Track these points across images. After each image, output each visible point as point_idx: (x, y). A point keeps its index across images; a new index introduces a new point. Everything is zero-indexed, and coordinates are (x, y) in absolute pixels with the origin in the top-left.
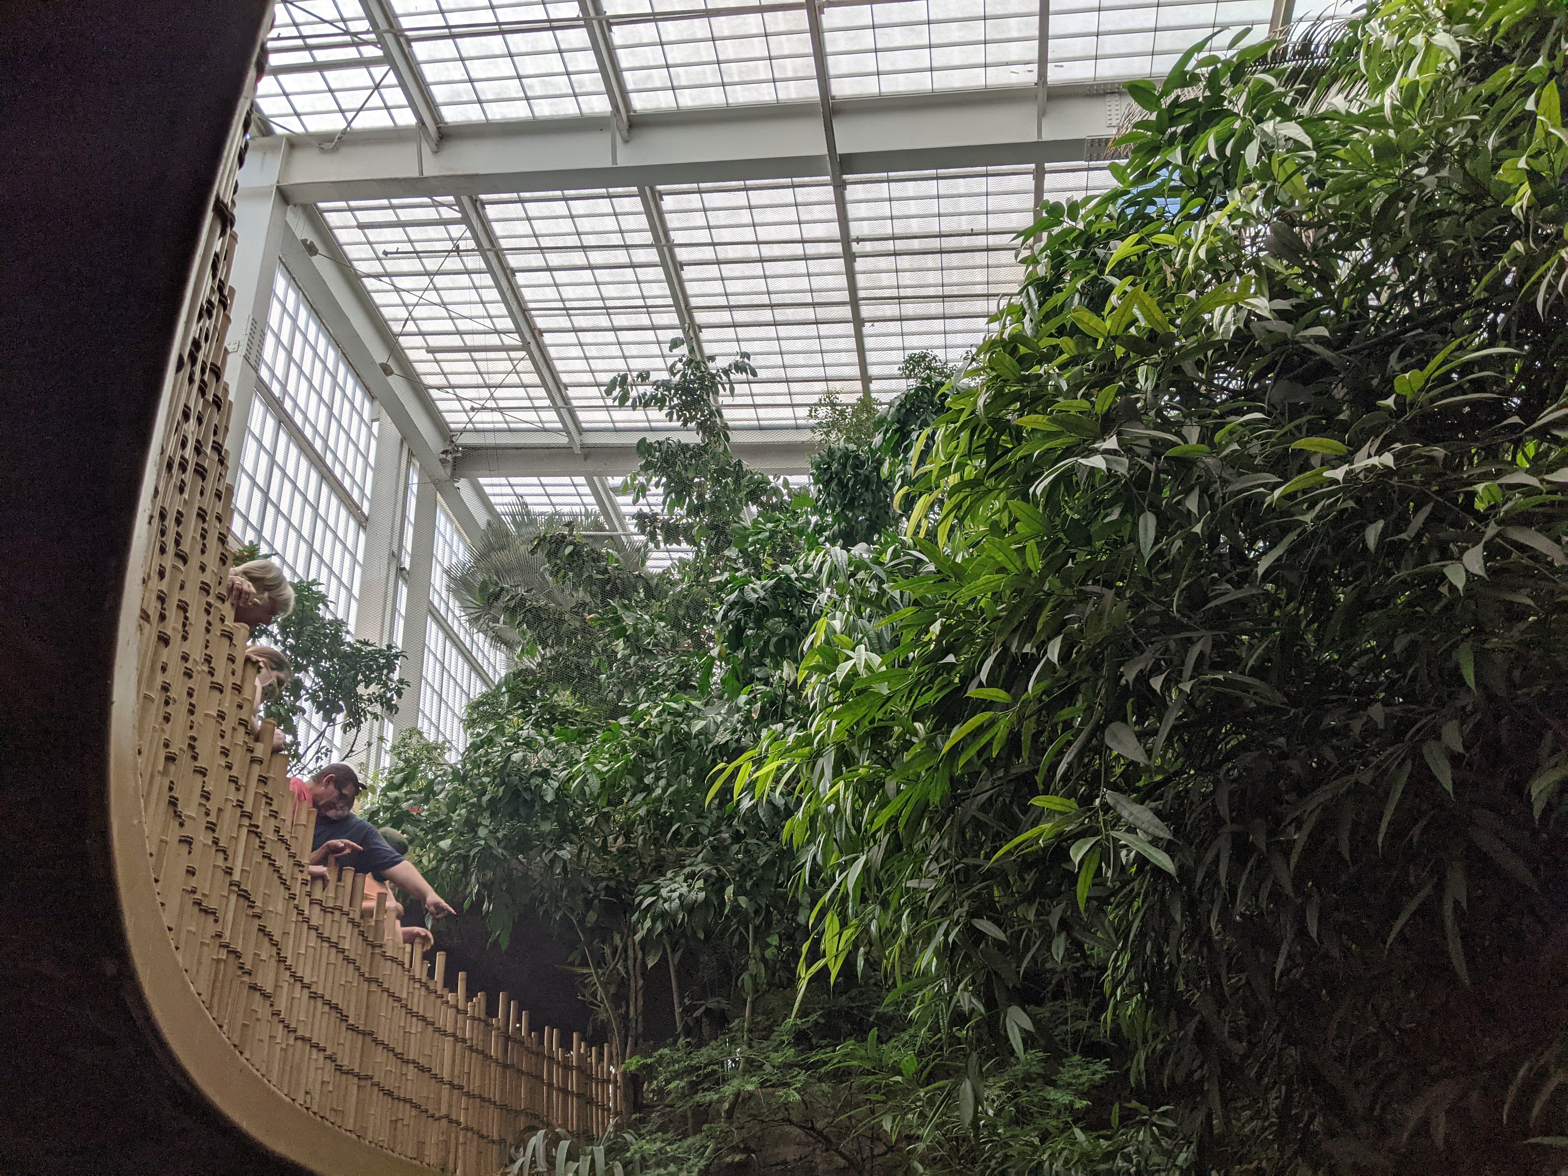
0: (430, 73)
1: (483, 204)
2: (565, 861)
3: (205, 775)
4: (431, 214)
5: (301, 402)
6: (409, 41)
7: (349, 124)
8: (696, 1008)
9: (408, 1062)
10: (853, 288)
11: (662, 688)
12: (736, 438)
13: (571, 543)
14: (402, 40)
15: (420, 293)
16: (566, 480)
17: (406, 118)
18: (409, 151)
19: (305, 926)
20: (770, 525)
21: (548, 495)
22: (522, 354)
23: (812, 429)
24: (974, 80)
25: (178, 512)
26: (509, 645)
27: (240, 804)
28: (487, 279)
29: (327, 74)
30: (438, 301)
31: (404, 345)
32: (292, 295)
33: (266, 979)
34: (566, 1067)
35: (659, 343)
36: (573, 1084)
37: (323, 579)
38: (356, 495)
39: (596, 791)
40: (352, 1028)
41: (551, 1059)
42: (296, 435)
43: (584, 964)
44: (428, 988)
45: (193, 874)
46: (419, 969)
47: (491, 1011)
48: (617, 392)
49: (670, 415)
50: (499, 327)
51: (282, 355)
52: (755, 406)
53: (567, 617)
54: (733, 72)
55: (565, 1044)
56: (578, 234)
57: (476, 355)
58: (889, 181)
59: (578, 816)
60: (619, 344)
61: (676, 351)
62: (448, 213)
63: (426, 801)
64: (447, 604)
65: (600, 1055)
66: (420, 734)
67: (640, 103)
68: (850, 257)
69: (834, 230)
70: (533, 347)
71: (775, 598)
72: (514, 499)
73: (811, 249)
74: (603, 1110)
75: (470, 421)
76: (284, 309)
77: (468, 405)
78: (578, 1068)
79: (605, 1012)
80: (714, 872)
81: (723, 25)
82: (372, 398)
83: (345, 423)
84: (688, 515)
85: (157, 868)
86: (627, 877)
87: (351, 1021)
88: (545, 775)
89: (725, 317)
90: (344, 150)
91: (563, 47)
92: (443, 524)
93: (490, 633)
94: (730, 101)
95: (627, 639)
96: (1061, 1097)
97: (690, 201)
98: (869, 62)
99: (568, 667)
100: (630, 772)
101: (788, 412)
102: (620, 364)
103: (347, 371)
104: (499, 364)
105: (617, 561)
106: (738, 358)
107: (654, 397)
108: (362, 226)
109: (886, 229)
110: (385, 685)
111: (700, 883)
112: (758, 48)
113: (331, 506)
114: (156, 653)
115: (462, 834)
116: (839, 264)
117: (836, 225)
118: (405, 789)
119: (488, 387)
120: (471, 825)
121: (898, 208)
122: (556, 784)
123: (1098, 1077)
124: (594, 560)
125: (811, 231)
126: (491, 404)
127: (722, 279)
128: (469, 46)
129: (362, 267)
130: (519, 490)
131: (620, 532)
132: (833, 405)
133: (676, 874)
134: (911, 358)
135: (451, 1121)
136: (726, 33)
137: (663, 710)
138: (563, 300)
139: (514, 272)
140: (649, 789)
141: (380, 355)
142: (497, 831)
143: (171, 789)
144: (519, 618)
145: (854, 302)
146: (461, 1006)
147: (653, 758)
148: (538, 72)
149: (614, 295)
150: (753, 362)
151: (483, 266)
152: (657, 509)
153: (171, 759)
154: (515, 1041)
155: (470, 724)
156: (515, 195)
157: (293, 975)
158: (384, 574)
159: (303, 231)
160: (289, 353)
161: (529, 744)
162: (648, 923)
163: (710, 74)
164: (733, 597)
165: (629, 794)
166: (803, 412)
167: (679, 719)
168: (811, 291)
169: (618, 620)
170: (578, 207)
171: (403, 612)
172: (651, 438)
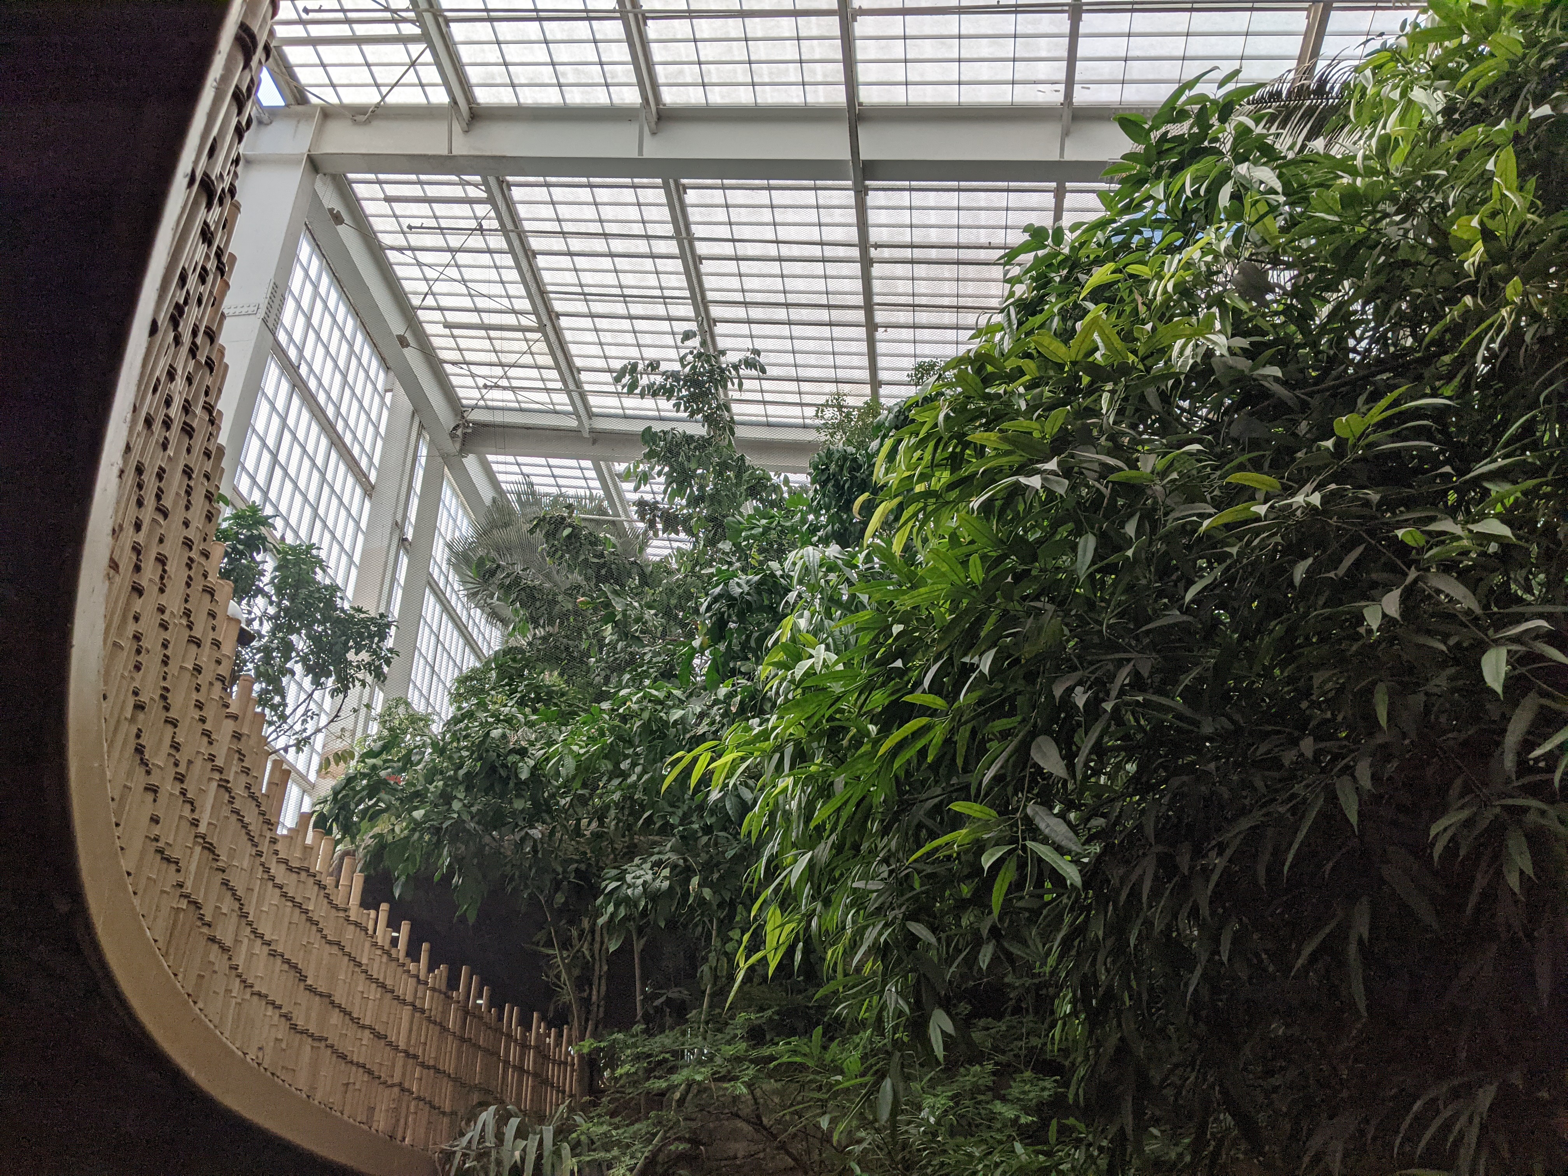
0: (466, 54)
1: (509, 185)
2: (535, 841)
3: (176, 726)
4: (457, 192)
5: (317, 368)
6: (447, 21)
7: (383, 98)
8: (657, 996)
9: (363, 1027)
10: (868, 292)
11: (646, 674)
12: (741, 432)
13: (570, 525)
14: (441, 20)
15: (441, 269)
16: (573, 463)
17: (440, 96)
18: (441, 128)
19: (270, 884)
20: (764, 522)
21: (554, 476)
22: (538, 335)
23: (818, 429)
24: (1001, 96)
25: (160, 468)
26: (505, 622)
27: (212, 758)
28: (508, 260)
29: (365, 47)
30: (459, 277)
31: (422, 319)
32: (315, 262)
33: (226, 932)
34: (524, 1046)
35: (673, 333)
36: (529, 1063)
37: (325, 545)
38: (364, 463)
39: (572, 772)
40: (310, 989)
41: (509, 1036)
42: (309, 400)
43: (549, 944)
44: (390, 955)
45: (157, 822)
46: (383, 934)
47: (453, 982)
48: (626, 379)
49: (677, 406)
50: (516, 307)
51: (301, 320)
52: (765, 403)
53: (560, 598)
54: (763, 73)
55: (525, 1023)
56: (601, 221)
57: (492, 333)
58: (911, 189)
59: (553, 796)
60: (635, 332)
61: (689, 343)
62: (473, 192)
63: (403, 769)
64: (447, 578)
65: (560, 1035)
66: (408, 704)
67: (670, 97)
68: (867, 263)
69: (852, 234)
70: (549, 329)
71: (759, 593)
72: (520, 478)
73: (830, 252)
74: (558, 1091)
75: (482, 398)
76: (307, 275)
77: (481, 382)
78: (536, 1047)
79: (568, 995)
80: (681, 862)
81: (756, 26)
82: (388, 369)
83: (358, 391)
84: (688, 506)
85: (119, 813)
86: (597, 862)
87: (309, 982)
88: (522, 752)
89: (740, 312)
90: (375, 123)
91: (598, 37)
92: (448, 496)
93: (488, 610)
94: (759, 101)
95: (616, 624)
96: (1008, 1112)
97: (713, 196)
98: (898, 72)
99: (557, 648)
100: (606, 757)
101: (797, 411)
102: (634, 352)
103: (365, 340)
104: (514, 344)
105: (614, 546)
106: (748, 354)
107: (663, 387)
108: (388, 199)
109: (905, 236)
110: (375, 653)
111: (666, 872)
112: (789, 50)
113: (338, 472)
114: (128, 603)
115: (436, 806)
116: (856, 269)
117: (855, 230)
118: (384, 756)
119: (501, 365)
120: (446, 798)
121: (918, 217)
122: (532, 763)
123: (1046, 1094)
124: (591, 543)
125: (830, 234)
126: (504, 383)
127: (740, 275)
128: (506, 30)
129: (386, 239)
130: (526, 470)
131: (623, 518)
132: (840, 407)
133: (644, 861)
134: (920, 366)
135: (403, 1090)
136: (760, 34)
137: (644, 697)
138: (581, 285)
139: (535, 254)
140: (625, 775)
141: (397, 327)
142: (472, 805)
143: (138, 736)
144: (513, 596)
145: (869, 307)
146: (422, 977)
147: (630, 743)
148: (572, 60)
149: (632, 283)
150: (763, 359)
151: (505, 246)
152: (659, 498)
153: (139, 707)
154: (474, 1016)
155: (457, 698)
156: (541, 179)
157: (254, 932)
158: (386, 543)
159: (330, 200)
160: (308, 319)
161: (509, 721)
162: (611, 908)
163: (741, 73)
164: (717, 590)
165: (605, 778)
166: (810, 412)
167: (659, 707)
168: (827, 293)
169: (608, 605)
170: (603, 195)
171: (402, 582)
172: (657, 427)
